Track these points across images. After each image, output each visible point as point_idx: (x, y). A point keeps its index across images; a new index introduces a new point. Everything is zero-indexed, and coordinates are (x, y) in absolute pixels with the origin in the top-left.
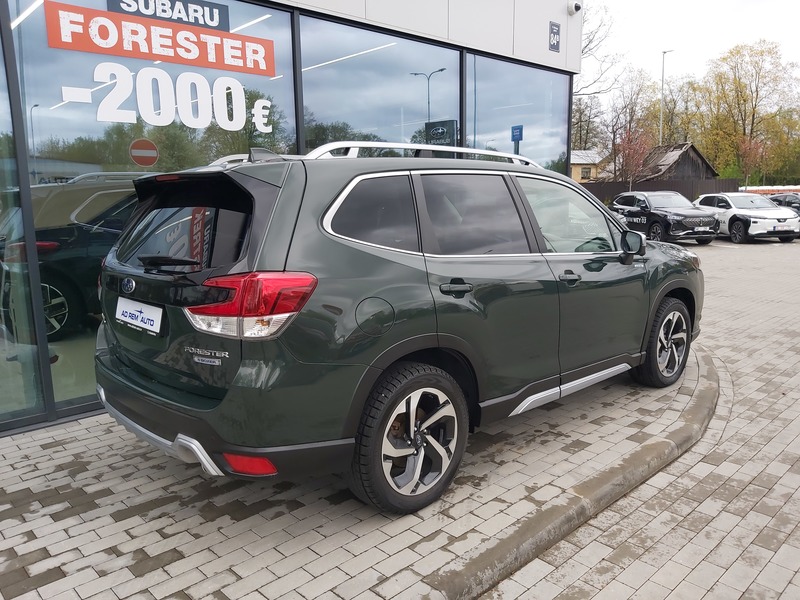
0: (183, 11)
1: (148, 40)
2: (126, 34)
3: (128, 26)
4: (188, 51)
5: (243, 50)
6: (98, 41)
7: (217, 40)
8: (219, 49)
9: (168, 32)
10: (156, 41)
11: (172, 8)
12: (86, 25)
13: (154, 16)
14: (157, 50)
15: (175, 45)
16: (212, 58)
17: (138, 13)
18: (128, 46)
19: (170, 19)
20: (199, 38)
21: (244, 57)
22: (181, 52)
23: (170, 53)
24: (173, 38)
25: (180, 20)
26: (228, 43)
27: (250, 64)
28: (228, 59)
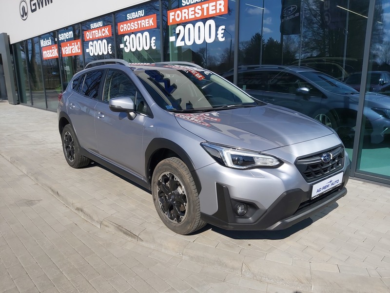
1: (188, 14)
3: (184, 11)
4: (199, 14)
5: (216, 6)
6: (177, 19)
7: (207, 5)
8: (208, 8)
9: (193, 9)
10: (191, 13)
12: (174, 15)
13: (190, 4)
14: (190, 17)
15: (195, 13)
16: (205, 13)
17: (186, 5)
18: (183, 19)
19: (194, 3)
20: (201, 7)
21: (216, 9)
22: (197, 15)
23: (193, 16)
24: (194, 11)
25: (197, 2)
26: (210, 5)
27: (218, 11)
28: (211, 12)
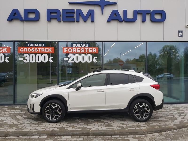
0: (82, 45)
2: (73, 50)
3: (74, 49)
4: (83, 51)
5: (92, 50)
6: (69, 51)
7: (88, 49)
9: (80, 49)
10: (78, 50)
11: (80, 45)
12: (68, 50)
13: (78, 47)
14: (78, 52)
15: (81, 50)
16: (86, 52)
17: (75, 47)
18: (73, 52)
19: (80, 47)
20: (84, 49)
21: (92, 51)
22: (82, 51)
23: (80, 52)
24: (80, 50)
25: (82, 47)
26: (89, 49)
27: (93, 52)
28: (89, 52)
